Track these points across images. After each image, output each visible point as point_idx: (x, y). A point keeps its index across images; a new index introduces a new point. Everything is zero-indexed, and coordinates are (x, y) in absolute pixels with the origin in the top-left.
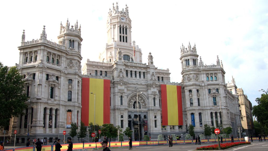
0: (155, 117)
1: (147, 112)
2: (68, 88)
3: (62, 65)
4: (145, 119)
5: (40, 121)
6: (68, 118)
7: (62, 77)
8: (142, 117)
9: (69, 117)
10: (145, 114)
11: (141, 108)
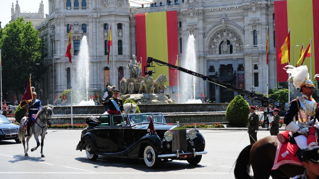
0: (256, 67)
1: (243, 59)
2: (104, 37)
3: (90, 6)
4: (241, 72)
5: (61, 85)
6: (106, 78)
7: (89, 24)
8: (235, 67)
9: (107, 76)
10: (240, 62)
11: (234, 51)
